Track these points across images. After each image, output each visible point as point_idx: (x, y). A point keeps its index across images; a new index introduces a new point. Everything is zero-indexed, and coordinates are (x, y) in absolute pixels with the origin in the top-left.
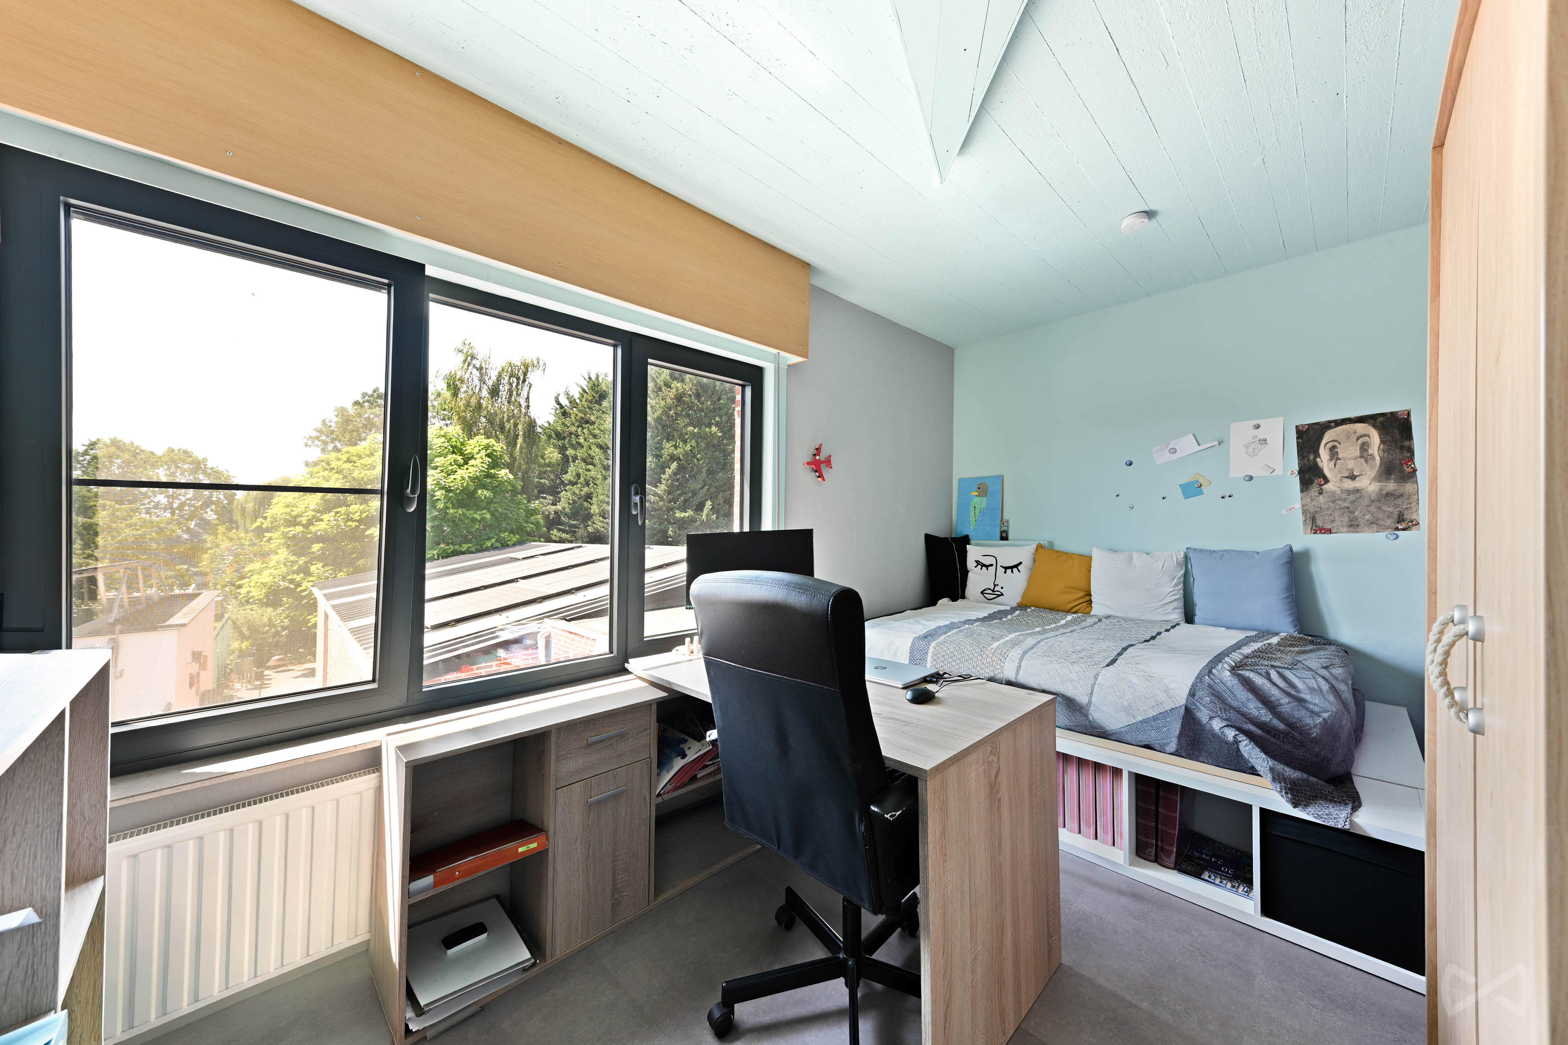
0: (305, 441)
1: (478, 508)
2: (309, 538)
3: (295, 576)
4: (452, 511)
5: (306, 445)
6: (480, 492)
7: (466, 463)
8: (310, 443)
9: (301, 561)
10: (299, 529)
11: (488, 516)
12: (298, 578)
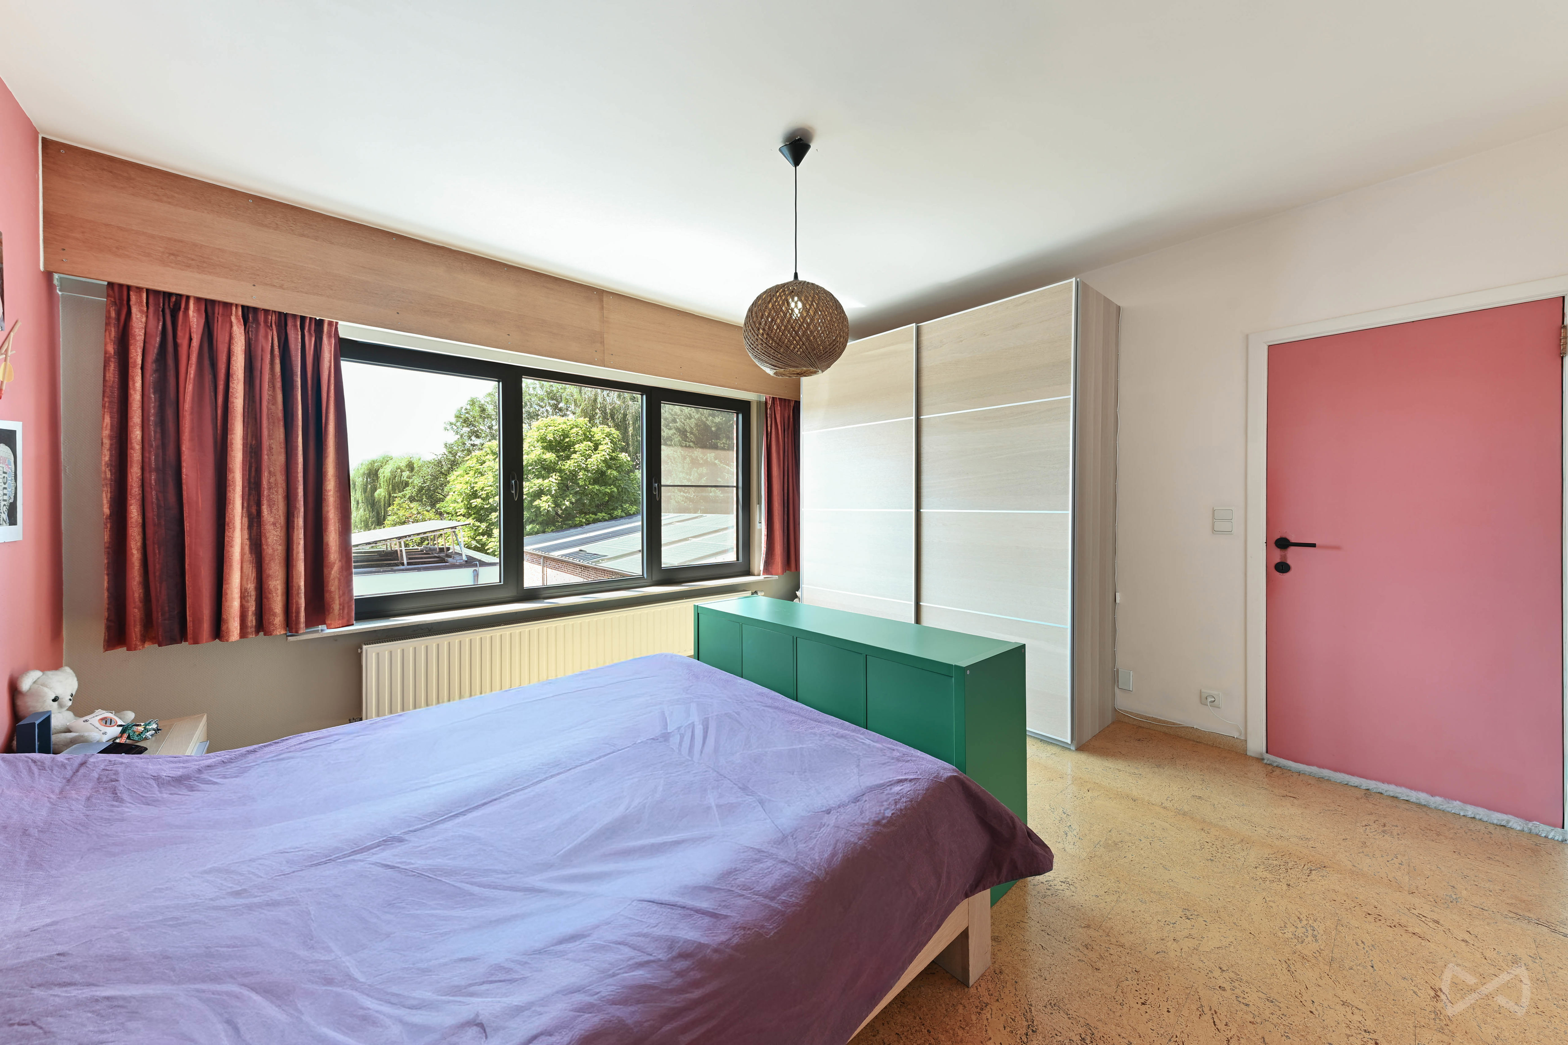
0: (445, 426)
1: (605, 484)
2: (487, 508)
3: (481, 537)
4: (590, 487)
5: (446, 429)
6: (609, 471)
7: (596, 449)
8: (449, 427)
9: (483, 526)
10: (479, 501)
11: (615, 490)
12: (484, 538)
